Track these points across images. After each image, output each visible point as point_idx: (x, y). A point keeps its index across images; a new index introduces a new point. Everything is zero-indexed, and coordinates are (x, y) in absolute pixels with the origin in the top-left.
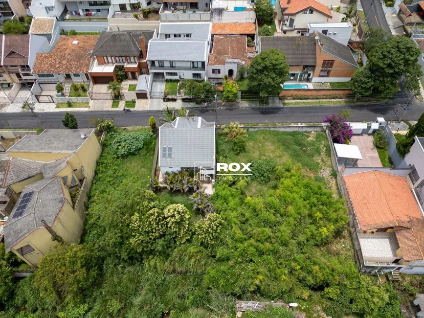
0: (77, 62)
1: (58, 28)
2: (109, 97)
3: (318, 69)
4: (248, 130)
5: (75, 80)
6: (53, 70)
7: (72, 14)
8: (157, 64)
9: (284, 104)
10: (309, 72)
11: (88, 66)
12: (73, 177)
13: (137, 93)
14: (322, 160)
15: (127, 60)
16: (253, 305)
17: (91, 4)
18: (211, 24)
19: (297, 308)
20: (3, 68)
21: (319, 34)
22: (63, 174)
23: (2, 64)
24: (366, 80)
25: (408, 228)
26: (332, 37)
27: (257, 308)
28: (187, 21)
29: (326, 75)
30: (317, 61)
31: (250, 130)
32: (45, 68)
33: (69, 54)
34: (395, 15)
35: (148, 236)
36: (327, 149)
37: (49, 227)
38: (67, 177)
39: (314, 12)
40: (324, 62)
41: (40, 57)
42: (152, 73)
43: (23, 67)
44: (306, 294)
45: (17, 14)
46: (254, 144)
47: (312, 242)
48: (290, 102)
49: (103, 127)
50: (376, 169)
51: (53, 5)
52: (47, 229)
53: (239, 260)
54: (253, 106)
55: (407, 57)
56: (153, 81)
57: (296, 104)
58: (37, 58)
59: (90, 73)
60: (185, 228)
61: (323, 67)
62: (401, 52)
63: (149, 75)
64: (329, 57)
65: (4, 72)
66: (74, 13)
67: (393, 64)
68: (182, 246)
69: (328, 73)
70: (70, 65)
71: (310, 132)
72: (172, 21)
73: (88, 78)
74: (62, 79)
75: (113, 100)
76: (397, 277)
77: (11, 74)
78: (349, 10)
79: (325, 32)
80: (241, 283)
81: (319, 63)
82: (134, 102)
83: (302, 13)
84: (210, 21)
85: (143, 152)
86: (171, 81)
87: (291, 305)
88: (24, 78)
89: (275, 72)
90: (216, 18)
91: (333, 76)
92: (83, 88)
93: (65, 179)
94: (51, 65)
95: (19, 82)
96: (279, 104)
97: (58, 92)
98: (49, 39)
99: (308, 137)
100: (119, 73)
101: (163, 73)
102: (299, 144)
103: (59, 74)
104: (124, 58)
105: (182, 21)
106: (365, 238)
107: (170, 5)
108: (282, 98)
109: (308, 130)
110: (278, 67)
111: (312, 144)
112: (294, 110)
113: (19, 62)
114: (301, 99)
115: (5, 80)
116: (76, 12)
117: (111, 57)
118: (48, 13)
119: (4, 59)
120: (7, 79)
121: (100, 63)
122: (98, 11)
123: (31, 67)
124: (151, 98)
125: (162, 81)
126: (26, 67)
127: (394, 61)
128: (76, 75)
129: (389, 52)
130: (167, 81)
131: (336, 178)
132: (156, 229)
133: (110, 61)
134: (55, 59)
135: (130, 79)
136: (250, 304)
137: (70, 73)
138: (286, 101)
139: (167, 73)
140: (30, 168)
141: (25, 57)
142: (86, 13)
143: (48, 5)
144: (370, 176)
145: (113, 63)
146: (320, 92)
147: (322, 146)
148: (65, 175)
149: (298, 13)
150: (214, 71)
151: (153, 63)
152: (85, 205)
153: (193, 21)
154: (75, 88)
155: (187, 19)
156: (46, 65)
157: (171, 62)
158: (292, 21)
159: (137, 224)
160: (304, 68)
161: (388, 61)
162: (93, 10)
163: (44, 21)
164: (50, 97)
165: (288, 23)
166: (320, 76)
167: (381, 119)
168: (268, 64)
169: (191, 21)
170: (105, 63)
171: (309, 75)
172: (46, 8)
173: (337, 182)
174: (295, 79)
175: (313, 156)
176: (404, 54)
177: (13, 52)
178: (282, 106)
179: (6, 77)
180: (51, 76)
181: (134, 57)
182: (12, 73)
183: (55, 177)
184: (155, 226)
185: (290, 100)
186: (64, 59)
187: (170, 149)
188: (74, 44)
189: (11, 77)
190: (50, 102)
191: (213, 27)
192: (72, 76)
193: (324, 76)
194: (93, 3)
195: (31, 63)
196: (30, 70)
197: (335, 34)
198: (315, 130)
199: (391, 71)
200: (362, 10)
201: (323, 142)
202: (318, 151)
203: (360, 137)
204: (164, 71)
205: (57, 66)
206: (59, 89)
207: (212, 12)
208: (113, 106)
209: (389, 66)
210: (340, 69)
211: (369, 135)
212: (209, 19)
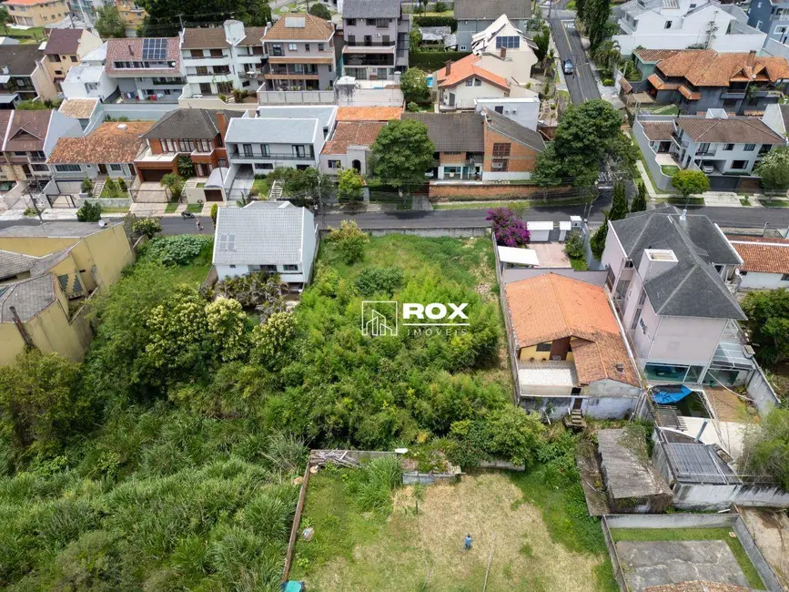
0: (119, 149)
1: (100, 113)
2: (163, 197)
3: (489, 157)
4: (371, 234)
5: (114, 176)
6: (79, 158)
7: (127, 97)
8: (241, 150)
9: (435, 207)
10: (477, 165)
11: (134, 154)
12: (77, 280)
13: (205, 191)
14: (483, 274)
15: (196, 147)
16: (337, 455)
17: (156, 82)
18: (335, 108)
19: (406, 455)
20: (5, 156)
21: (490, 112)
22: (61, 271)
23: (3, 149)
24: (551, 163)
25: (590, 342)
26: (512, 117)
27: (345, 461)
28: (301, 104)
29: (501, 167)
30: (485, 145)
31: (374, 234)
32: (68, 157)
33: (109, 139)
34: (616, 96)
35: (176, 342)
36: (489, 259)
37: (22, 324)
38: (66, 276)
39: (483, 83)
40: (496, 146)
41: (63, 144)
42: (235, 164)
43: (34, 154)
44: (423, 436)
45: (42, 95)
46: (378, 252)
47: (438, 361)
48: (445, 205)
49: (143, 226)
50: (552, 271)
51: (97, 81)
52: (18, 327)
53: (317, 377)
54: (388, 210)
55: (598, 122)
56: (235, 178)
57: (453, 206)
58: (58, 144)
59: (137, 163)
60: (237, 334)
61: (495, 154)
62: (590, 116)
63: (228, 167)
64: (503, 139)
65: (5, 162)
66: (129, 95)
67: (581, 133)
68: (232, 364)
69: (505, 165)
70: (108, 152)
71: (468, 239)
72: (277, 104)
73: (133, 173)
74: (92, 173)
75: (168, 202)
76: (578, 421)
77: (15, 167)
78: (544, 87)
79: (499, 109)
80: (316, 412)
81: (488, 149)
82: (201, 206)
83: (465, 83)
84: (334, 103)
85: (198, 261)
86: (263, 177)
87: (398, 451)
88: (34, 173)
89: (409, 148)
90: (343, 98)
91: (512, 170)
92: (122, 183)
93: (63, 280)
94: (78, 153)
95: (25, 179)
96: (427, 206)
97: (83, 192)
98: (84, 127)
99: (464, 244)
100: (183, 165)
101: (251, 165)
102: (448, 252)
103: (89, 166)
104: (192, 144)
105: (292, 104)
106: (531, 368)
107: (275, 85)
108: (433, 200)
109: (465, 234)
110: (412, 139)
111: (468, 252)
112: (449, 214)
113: (29, 146)
114: (462, 200)
115: (5, 177)
116: (132, 94)
117: (172, 141)
118: (88, 92)
119: (7, 143)
120: (7, 175)
121: (154, 153)
122: (167, 92)
123: (47, 154)
124: (228, 199)
125: (249, 179)
126: (38, 154)
127: (581, 129)
128: (116, 167)
129: (574, 118)
130: (257, 177)
131: (499, 294)
132: (187, 330)
133: (171, 149)
134: (87, 145)
135: (200, 177)
136: (332, 453)
137: (106, 163)
138: (439, 204)
139: (256, 164)
140: (11, 264)
141: (38, 140)
142: (147, 96)
143: (90, 81)
144: (543, 281)
145: (175, 152)
146: (491, 190)
147: (482, 254)
148: (64, 274)
149: (459, 83)
150: (331, 164)
151: (235, 146)
152: (91, 326)
153: (309, 104)
154: (111, 185)
155: (300, 101)
156: (71, 153)
157: (263, 146)
158: (452, 97)
159: (159, 319)
160: (468, 158)
161: (573, 130)
162: (159, 91)
163: (82, 103)
164: (69, 198)
165: (447, 101)
166: (494, 170)
167: (577, 218)
168: (397, 134)
169: (306, 104)
170: (163, 151)
171: (478, 169)
172: (86, 84)
173: (499, 301)
174: (457, 177)
175: (468, 269)
176: (594, 118)
177: (24, 133)
178: (432, 209)
179: (7, 172)
180: (77, 168)
181: (208, 141)
182: (17, 164)
183: (47, 273)
184: (186, 323)
185: (444, 201)
186: (100, 145)
187: (232, 238)
188: (120, 129)
189: (14, 171)
190: (70, 208)
191: (340, 111)
192: (109, 169)
193: (499, 170)
194: (159, 80)
195: (47, 149)
196: (44, 159)
197: (514, 112)
198: (476, 234)
199: (580, 145)
200: (566, 90)
201: (485, 250)
202: (476, 261)
203: (546, 245)
204: (252, 162)
205: (88, 153)
206: (86, 186)
207: (337, 91)
208: (167, 211)
209: (576, 137)
210: (521, 158)
211: (560, 242)
212: (332, 100)
